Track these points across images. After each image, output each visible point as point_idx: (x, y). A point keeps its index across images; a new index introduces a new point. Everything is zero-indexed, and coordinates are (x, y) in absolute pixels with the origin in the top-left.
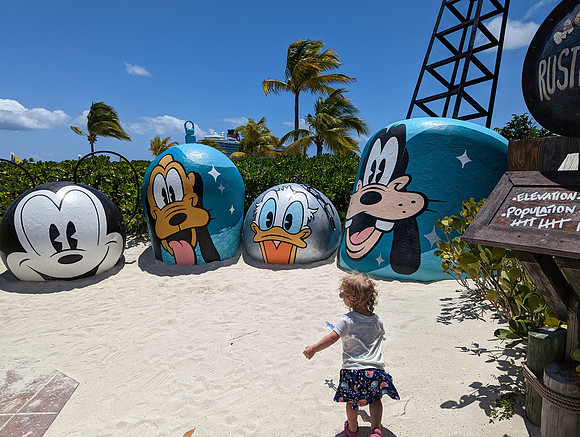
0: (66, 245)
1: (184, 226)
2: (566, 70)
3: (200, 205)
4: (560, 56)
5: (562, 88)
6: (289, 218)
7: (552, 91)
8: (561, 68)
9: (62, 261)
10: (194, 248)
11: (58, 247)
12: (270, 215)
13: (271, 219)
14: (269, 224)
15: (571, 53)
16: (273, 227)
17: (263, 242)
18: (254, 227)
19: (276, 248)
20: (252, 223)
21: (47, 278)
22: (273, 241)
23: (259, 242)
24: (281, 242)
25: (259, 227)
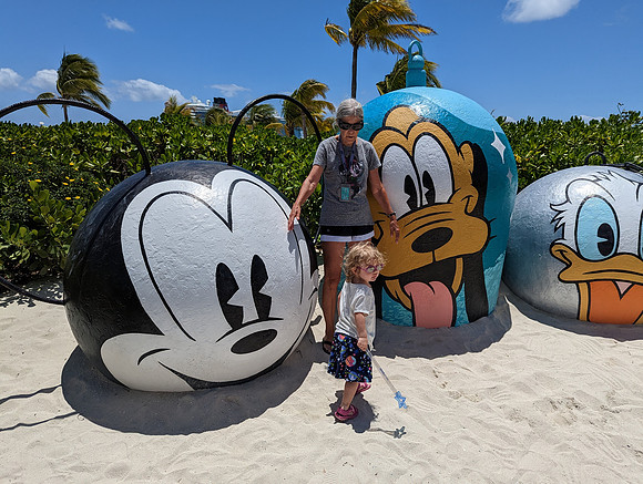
0: (250, 313)
9: (239, 348)
11: (234, 317)
13: (610, 238)
14: (606, 248)
16: (616, 254)
17: (588, 282)
18: (561, 251)
19: (621, 296)
20: (553, 244)
21: (199, 386)
22: (614, 281)
23: (577, 283)
24: (634, 283)
25: (578, 254)
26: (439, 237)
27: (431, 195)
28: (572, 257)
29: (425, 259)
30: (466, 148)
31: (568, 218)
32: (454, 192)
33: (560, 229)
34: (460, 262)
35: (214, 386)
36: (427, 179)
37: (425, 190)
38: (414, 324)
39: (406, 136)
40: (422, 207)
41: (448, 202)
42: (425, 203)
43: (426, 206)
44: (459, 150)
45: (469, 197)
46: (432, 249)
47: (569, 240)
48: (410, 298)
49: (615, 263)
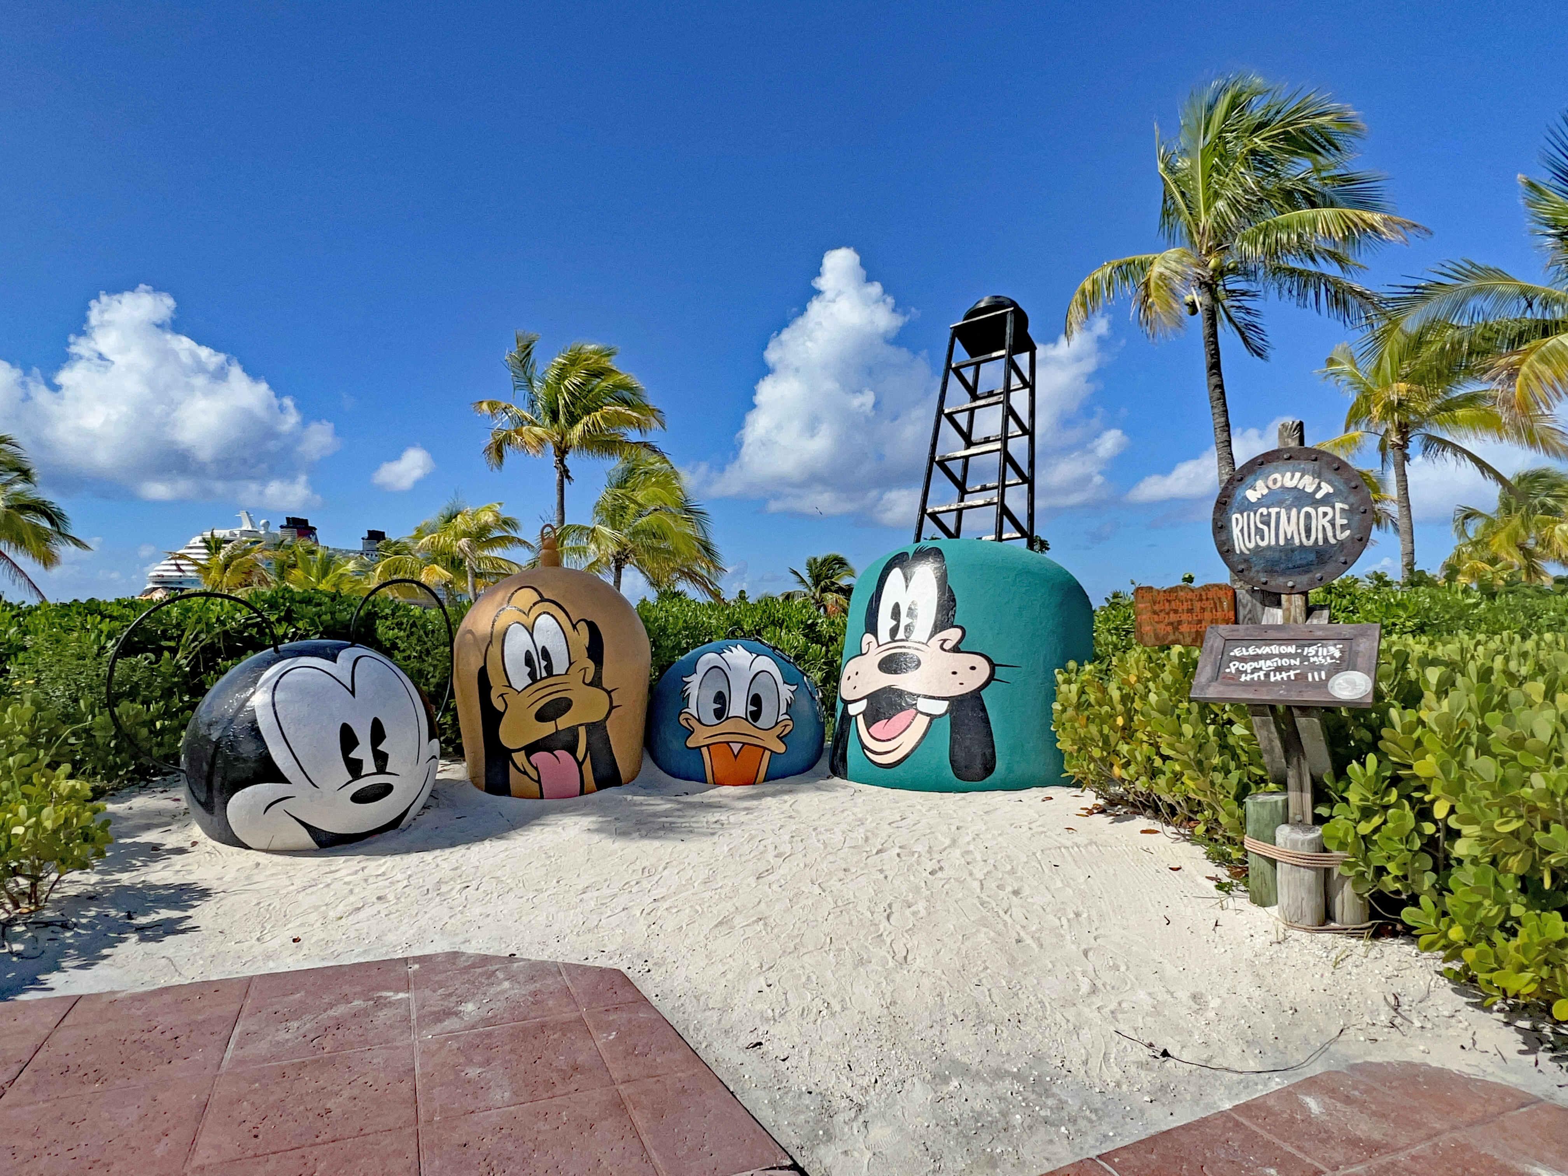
1: (564, 722)
2: (1265, 528)
3: (596, 682)
4: (1258, 514)
5: (1263, 544)
7: (1251, 546)
8: (1260, 526)
10: (580, 764)
12: (720, 698)
13: (724, 704)
14: (720, 714)
15: (1269, 514)
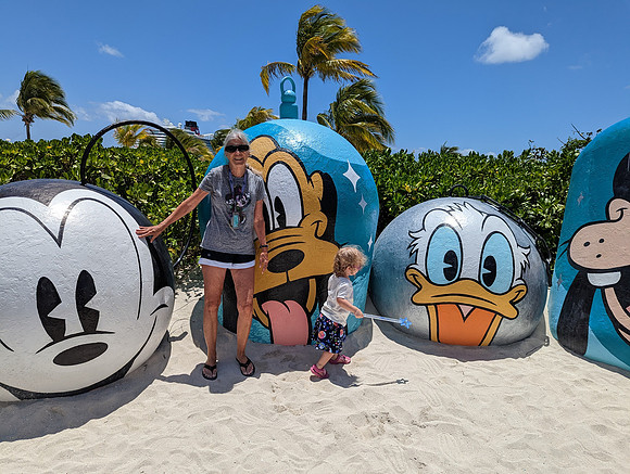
0: (74, 324)
3: (329, 236)
6: (490, 263)
9: (63, 359)
10: (310, 314)
11: (56, 329)
13: (454, 264)
16: (458, 279)
17: (435, 305)
18: (414, 275)
19: (464, 319)
20: (408, 268)
21: (24, 396)
22: (457, 304)
23: (426, 305)
24: (475, 307)
25: (427, 278)
26: (292, 258)
27: (282, 219)
28: (422, 280)
29: (279, 279)
30: (317, 178)
31: (421, 245)
32: (304, 217)
33: (413, 254)
34: (313, 283)
35: (41, 396)
36: (279, 205)
37: (277, 214)
38: (272, 342)
39: (263, 164)
40: (275, 230)
41: (299, 226)
42: (277, 226)
43: (278, 229)
44: (309, 179)
45: (318, 222)
46: (286, 270)
47: (420, 266)
48: (268, 316)
49: (458, 287)
